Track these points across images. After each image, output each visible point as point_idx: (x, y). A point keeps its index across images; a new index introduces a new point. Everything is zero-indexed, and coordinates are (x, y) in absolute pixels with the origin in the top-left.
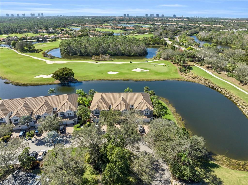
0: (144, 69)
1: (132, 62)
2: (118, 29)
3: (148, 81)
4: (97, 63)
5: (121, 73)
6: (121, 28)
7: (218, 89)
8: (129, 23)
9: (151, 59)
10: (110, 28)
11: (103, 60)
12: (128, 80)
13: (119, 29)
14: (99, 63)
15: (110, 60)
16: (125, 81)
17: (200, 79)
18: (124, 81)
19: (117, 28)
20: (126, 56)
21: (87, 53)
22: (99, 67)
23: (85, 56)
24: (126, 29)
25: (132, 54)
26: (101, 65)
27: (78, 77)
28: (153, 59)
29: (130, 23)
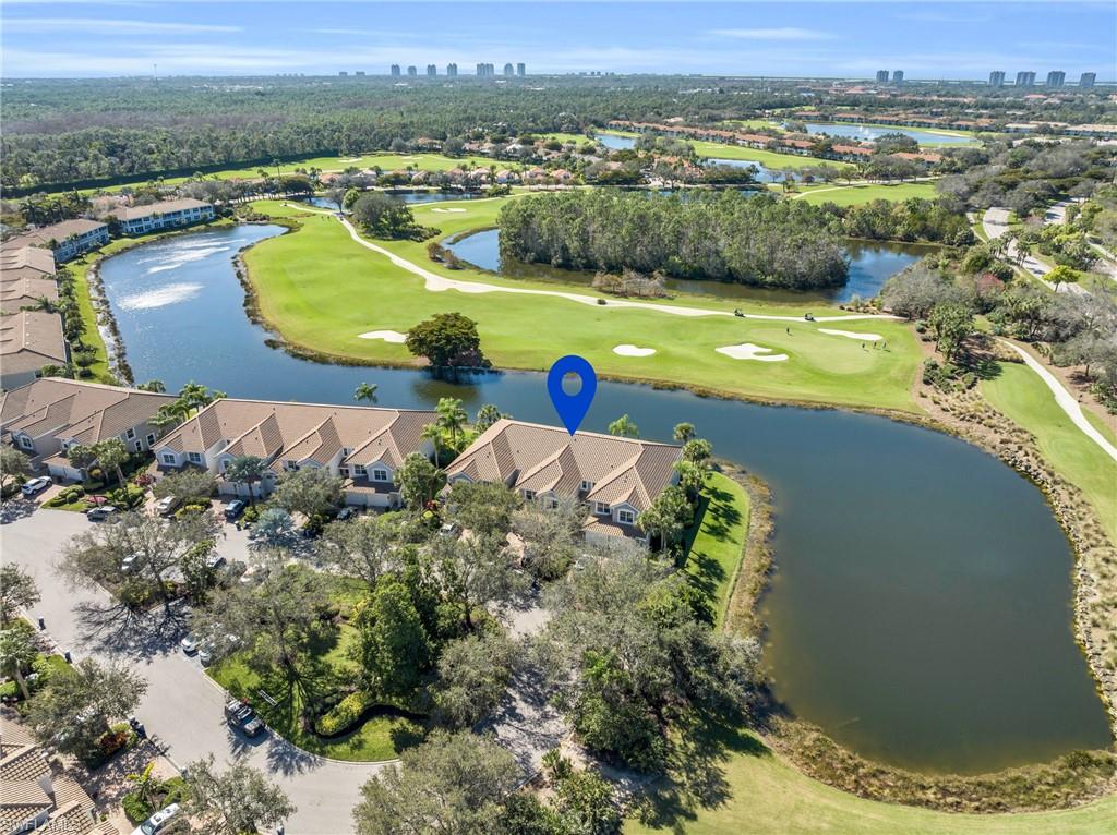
0: (769, 350)
1: (742, 316)
2: (796, 148)
3: (752, 402)
4: (601, 302)
5: (662, 356)
6: (812, 148)
7: (1045, 484)
8: (875, 118)
9: (842, 308)
10: (761, 145)
11: (636, 295)
12: (674, 388)
13: (802, 148)
14: (614, 303)
15: (664, 296)
16: (662, 389)
17: (991, 427)
18: (656, 388)
19: (793, 144)
20: (745, 283)
21: (586, 257)
22: (598, 320)
23: (578, 269)
24: (832, 150)
25: (769, 279)
26: (614, 313)
27: (496, 352)
28: (849, 310)
29: (880, 118)
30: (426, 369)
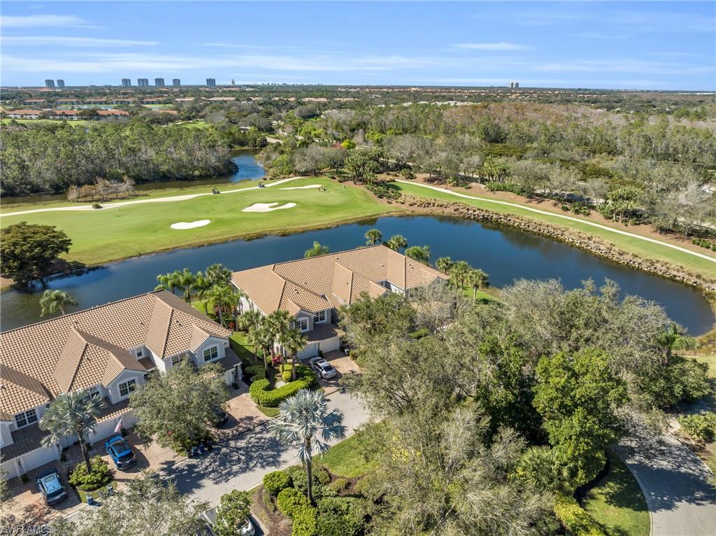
0: (276, 204)
2: (67, 116)
3: (319, 229)
4: (98, 207)
5: (217, 223)
6: (81, 114)
7: (499, 220)
8: (89, 100)
9: (265, 179)
11: (114, 199)
12: (260, 236)
13: (72, 115)
14: (106, 206)
15: (138, 196)
16: (253, 239)
17: (441, 206)
18: (249, 240)
19: (64, 113)
21: (30, 183)
22: (119, 216)
23: (27, 195)
24: (97, 115)
25: (197, 173)
26: (119, 213)
28: (271, 179)
29: (93, 100)
30: (13, 287)
